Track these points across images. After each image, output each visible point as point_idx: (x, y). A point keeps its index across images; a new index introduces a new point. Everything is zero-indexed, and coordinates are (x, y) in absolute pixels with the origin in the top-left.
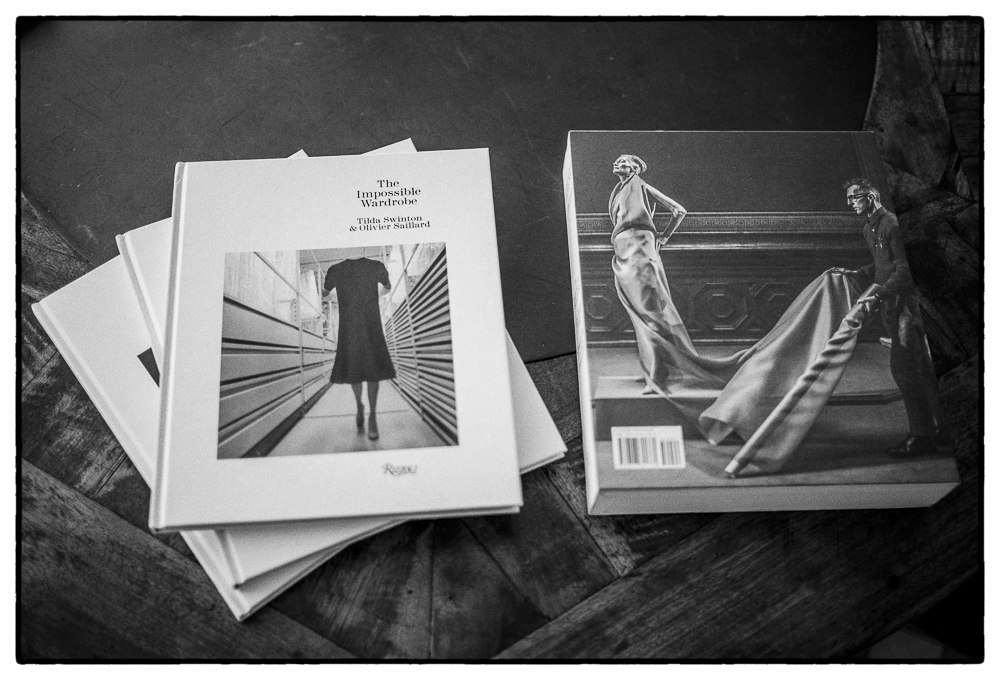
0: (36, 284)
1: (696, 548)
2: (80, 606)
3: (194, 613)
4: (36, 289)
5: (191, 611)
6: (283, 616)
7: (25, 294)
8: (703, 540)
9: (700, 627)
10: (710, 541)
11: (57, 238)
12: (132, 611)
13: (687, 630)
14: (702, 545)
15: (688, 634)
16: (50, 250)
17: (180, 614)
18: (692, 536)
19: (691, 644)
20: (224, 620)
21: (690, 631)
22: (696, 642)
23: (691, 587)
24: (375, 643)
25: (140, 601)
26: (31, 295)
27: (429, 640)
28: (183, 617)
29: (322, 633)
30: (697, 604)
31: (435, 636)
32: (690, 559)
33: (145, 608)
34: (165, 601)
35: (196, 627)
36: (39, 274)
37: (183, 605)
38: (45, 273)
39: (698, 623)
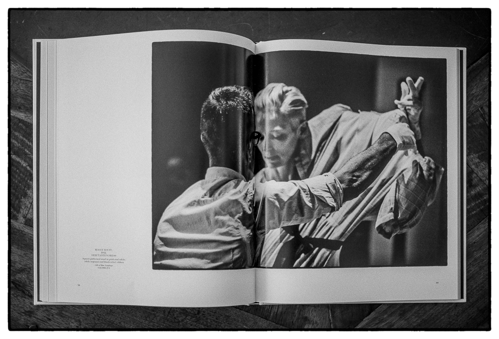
0: (20, 108)
1: (478, 236)
2: (120, 323)
3: (189, 317)
4: (21, 112)
5: (187, 316)
6: (242, 311)
7: (14, 117)
8: (482, 230)
9: (482, 283)
10: (485, 230)
11: (23, 69)
12: (152, 321)
13: (474, 286)
14: (481, 234)
15: (475, 288)
16: (21, 79)
17: (180, 319)
18: (476, 228)
19: (478, 294)
20: (207, 319)
21: (476, 287)
22: (480, 292)
23: (476, 260)
24: (298, 319)
25: (154, 314)
26: (18, 116)
27: (329, 313)
28: (182, 321)
29: (266, 318)
30: (480, 270)
31: (331, 310)
32: (475, 243)
33: (158, 318)
34: (169, 312)
35: (191, 325)
36: (19, 100)
37: (180, 313)
38: (23, 98)
39: (481, 281)
